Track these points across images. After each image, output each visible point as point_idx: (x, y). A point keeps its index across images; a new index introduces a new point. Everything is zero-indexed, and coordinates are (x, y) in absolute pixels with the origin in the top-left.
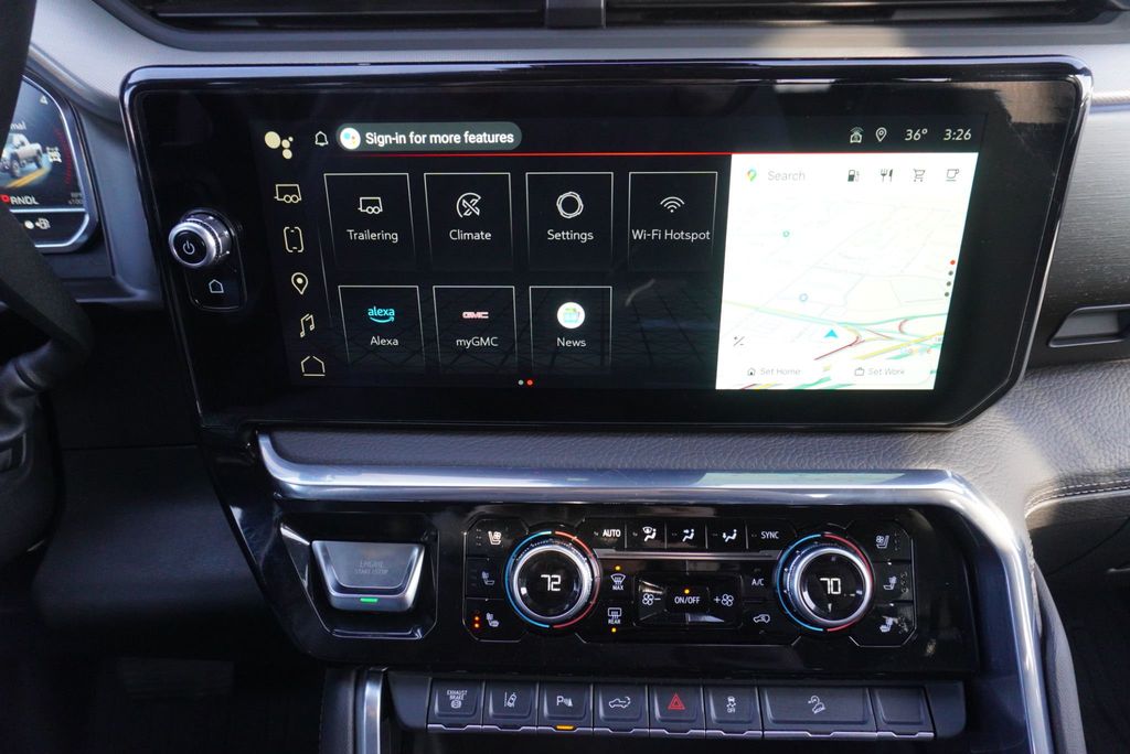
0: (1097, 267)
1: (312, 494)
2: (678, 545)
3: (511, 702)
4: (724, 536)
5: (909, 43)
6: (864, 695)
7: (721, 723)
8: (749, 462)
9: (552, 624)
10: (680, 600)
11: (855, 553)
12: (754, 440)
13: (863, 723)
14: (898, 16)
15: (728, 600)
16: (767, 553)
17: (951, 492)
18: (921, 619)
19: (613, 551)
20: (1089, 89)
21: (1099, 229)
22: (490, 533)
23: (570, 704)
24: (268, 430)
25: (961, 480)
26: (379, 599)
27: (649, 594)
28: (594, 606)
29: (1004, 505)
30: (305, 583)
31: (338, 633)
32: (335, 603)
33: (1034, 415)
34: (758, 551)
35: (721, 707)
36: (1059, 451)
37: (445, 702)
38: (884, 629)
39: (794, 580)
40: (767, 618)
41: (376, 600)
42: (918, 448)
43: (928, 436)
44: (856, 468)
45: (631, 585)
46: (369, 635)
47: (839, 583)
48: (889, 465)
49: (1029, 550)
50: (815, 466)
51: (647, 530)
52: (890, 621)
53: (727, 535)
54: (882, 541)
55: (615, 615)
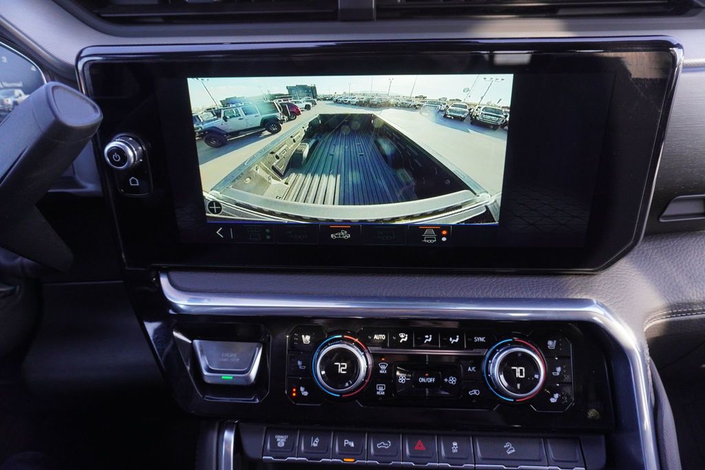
0: (689, 170)
1: (193, 311)
2: (422, 346)
3: (315, 443)
4: (451, 339)
5: (569, 29)
6: (540, 443)
7: (448, 459)
8: (466, 293)
9: (341, 394)
10: (422, 380)
11: (534, 352)
12: (470, 279)
13: (540, 460)
14: (561, 12)
15: (453, 380)
16: (478, 350)
17: (597, 313)
18: (576, 394)
19: (380, 348)
20: (681, 57)
21: (690, 146)
22: (303, 336)
23: (352, 445)
24: (166, 271)
25: (603, 306)
26: (234, 377)
27: (402, 377)
28: (368, 383)
29: (630, 322)
30: (188, 368)
31: (210, 398)
32: (208, 381)
33: (650, 265)
34: (472, 349)
35: (448, 449)
36: (666, 288)
37: (274, 443)
38: (553, 400)
39: (495, 369)
40: (477, 392)
41: (231, 378)
42: (575, 285)
43: (581, 277)
44: (534, 297)
45: (391, 370)
46: (227, 400)
47: (524, 370)
48: (555, 296)
49: (647, 351)
50: (508, 295)
51: (402, 335)
52: (556, 396)
53: (453, 339)
54: (551, 344)
55: (381, 389)
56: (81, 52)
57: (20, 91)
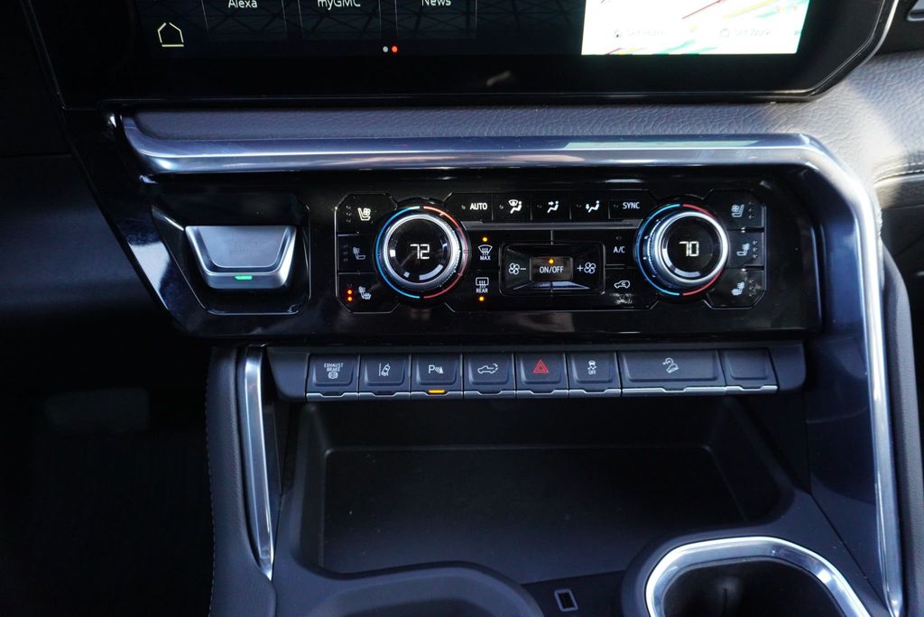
2: (542, 217)
4: (587, 207)
6: (714, 357)
7: (582, 384)
8: (614, 128)
9: (422, 295)
10: (545, 270)
12: (618, 110)
13: (714, 379)
16: (628, 222)
19: (480, 223)
22: (359, 209)
24: (132, 113)
26: (254, 277)
27: (514, 265)
28: (463, 277)
32: (212, 285)
33: (884, 94)
34: (621, 220)
35: (583, 370)
37: (323, 373)
38: (736, 292)
40: (627, 284)
41: (250, 278)
44: (716, 132)
45: (497, 255)
47: (698, 246)
48: (749, 130)
50: (677, 131)
51: (513, 203)
52: (741, 285)
53: (590, 206)
54: (737, 210)
55: (482, 284)
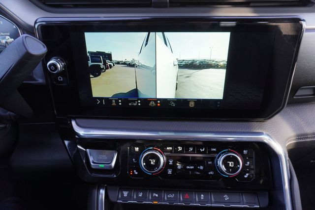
0: (307, 75)
1: (86, 136)
2: (188, 152)
3: (141, 195)
5: (255, 12)
6: (240, 195)
7: (199, 202)
9: (152, 173)
10: (188, 167)
11: (237, 155)
13: (239, 203)
14: (252, 4)
15: (202, 168)
16: (213, 155)
17: (265, 138)
18: (256, 174)
19: (169, 153)
20: (305, 25)
21: (308, 65)
22: (135, 148)
23: (157, 196)
24: (74, 119)
25: (268, 135)
27: (179, 166)
28: (164, 169)
29: (280, 142)
30: (84, 161)
31: (94, 175)
32: (93, 167)
33: (289, 117)
34: (210, 154)
35: (199, 198)
36: (296, 127)
37: (122, 195)
38: (245, 176)
39: (220, 163)
40: (212, 173)
41: (103, 166)
42: (256, 126)
43: (258, 123)
44: (238, 131)
45: (174, 163)
46: (101, 176)
47: (233, 163)
48: (247, 131)
49: (287, 155)
50: (227, 130)
51: (179, 148)
52: (247, 174)
53: (202, 149)
54: (245, 152)
55: (170, 171)
56: (37, 20)
57: (9, 37)
